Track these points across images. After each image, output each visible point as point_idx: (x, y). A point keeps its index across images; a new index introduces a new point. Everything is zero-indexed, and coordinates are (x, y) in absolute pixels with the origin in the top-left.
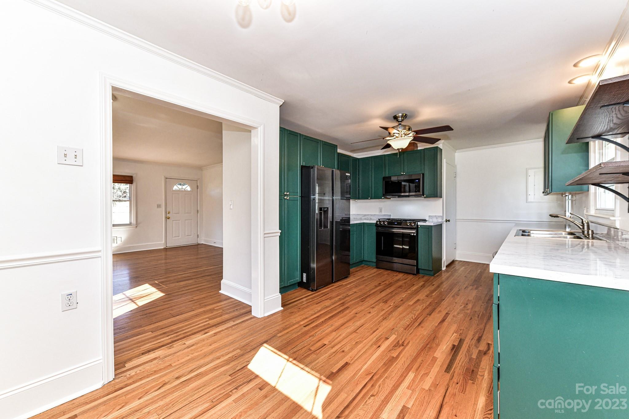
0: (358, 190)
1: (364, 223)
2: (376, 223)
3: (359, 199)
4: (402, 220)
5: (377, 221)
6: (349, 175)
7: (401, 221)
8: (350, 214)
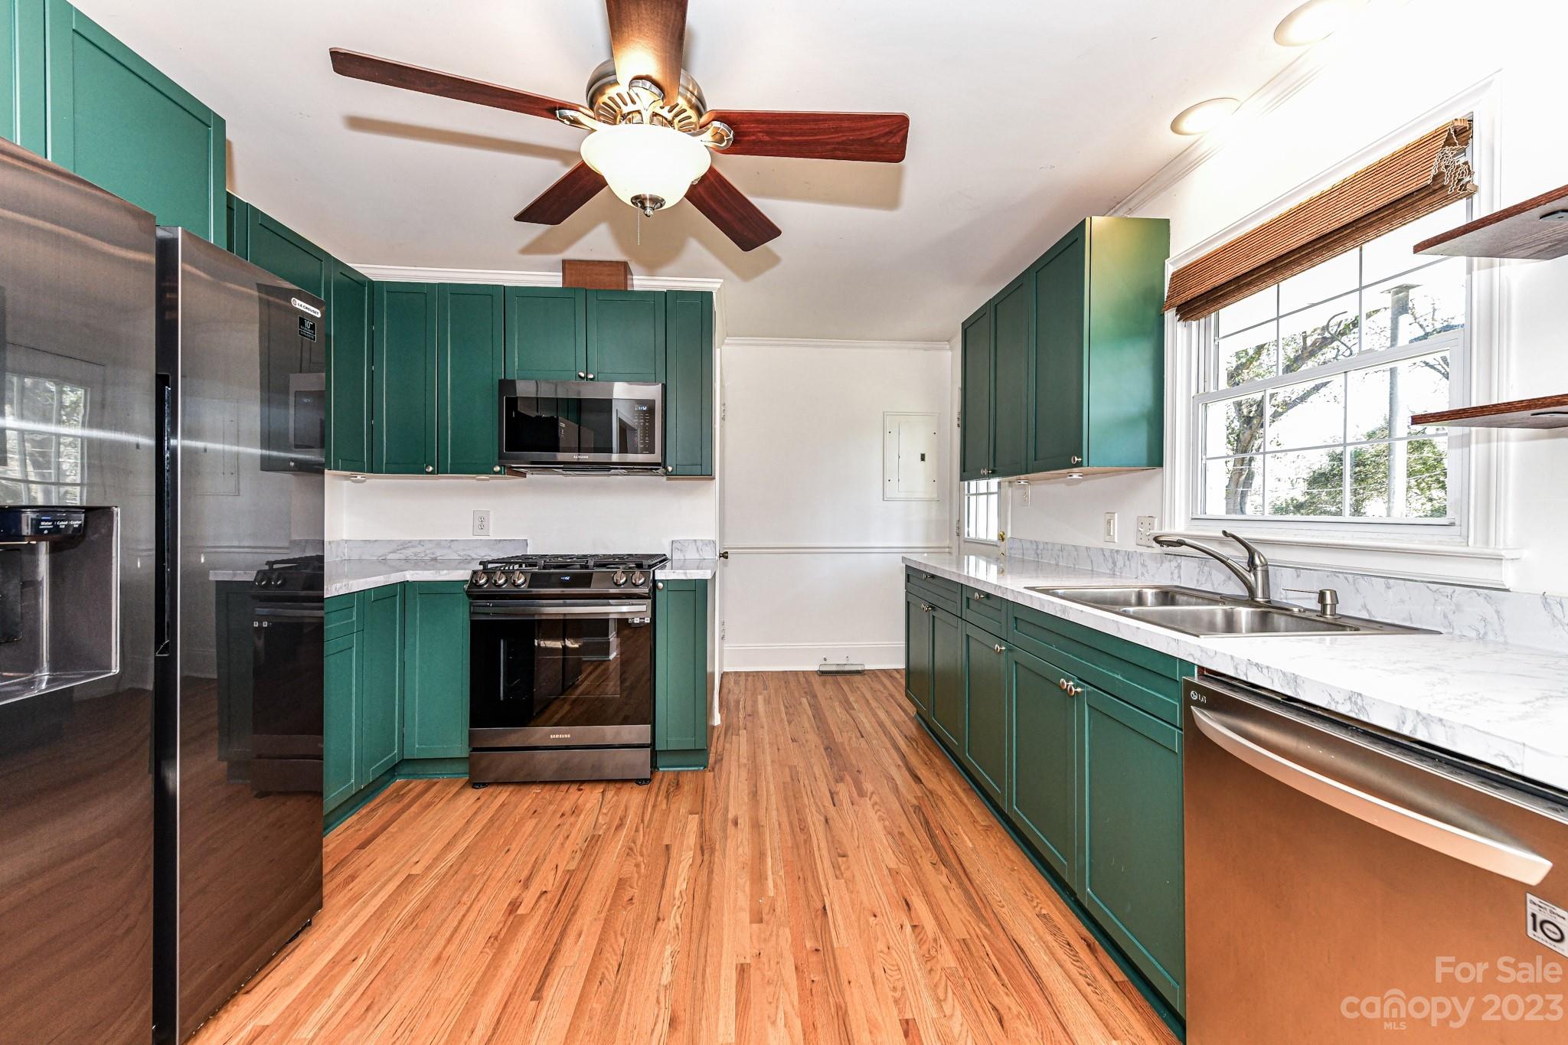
0: (371, 428)
1: (404, 584)
2: (473, 583)
3: (374, 468)
4: (591, 563)
5: (475, 573)
6: (319, 316)
7: (587, 567)
8: (323, 542)
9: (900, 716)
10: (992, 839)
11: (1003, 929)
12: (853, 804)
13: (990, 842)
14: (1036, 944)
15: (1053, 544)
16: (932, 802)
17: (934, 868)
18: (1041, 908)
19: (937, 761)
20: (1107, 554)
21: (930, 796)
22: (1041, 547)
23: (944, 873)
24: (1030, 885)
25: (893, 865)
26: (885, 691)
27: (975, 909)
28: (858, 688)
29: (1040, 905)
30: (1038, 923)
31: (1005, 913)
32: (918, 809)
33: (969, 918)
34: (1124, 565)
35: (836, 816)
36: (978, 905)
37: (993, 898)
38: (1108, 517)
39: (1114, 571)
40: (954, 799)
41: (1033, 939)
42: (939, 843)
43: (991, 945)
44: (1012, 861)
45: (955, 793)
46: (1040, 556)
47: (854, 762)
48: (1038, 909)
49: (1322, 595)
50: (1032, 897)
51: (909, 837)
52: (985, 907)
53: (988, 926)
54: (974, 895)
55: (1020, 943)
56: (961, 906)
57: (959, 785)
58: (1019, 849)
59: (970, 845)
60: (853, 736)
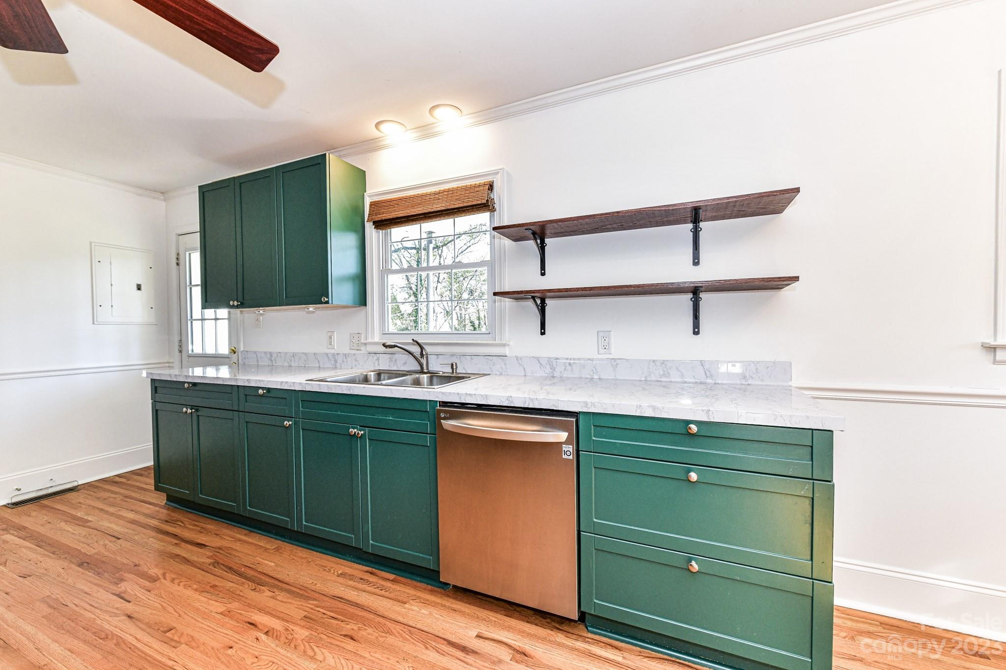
9: (149, 508)
10: (285, 553)
11: (324, 595)
12: (149, 591)
13: (285, 556)
14: (346, 590)
15: (286, 353)
16: (226, 554)
17: (256, 592)
18: (337, 572)
19: (209, 526)
20: (330, 356)
21: (220, 551)
22: (274, 355)
23: (265, 590)
24: (323, 564)
25: (222, 609)
26: (117, 496)
27: (301, 596)
28: (80, 503)
29: (336, 571)
30: (341, 580)
31: (319, 586)
32: (216, 564)
33: (300, 603)
34: (343, 361)
35: (137, 609)
36: (301, 593)
37: (307, 584)
38: (329, 334)
39: (336, 366)
40: (241, 544)
41: (343, 589)
42: (248, 576)
43: (323, 608)
44: (306, 558)
45: (239, 540)
46: (274, 361)
47: (125, 561)
48: (336, 573)
49: (452, 365)
50: (329, 569)
51: (221, 585)
52: (306, 591)
53: (314, 599)
54: (294, 589)
55: (338, 595)
56: (289, 601)
57: (239, 533)
58: (306, 550)
59: (273, 564)
60: (107, 542)
